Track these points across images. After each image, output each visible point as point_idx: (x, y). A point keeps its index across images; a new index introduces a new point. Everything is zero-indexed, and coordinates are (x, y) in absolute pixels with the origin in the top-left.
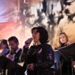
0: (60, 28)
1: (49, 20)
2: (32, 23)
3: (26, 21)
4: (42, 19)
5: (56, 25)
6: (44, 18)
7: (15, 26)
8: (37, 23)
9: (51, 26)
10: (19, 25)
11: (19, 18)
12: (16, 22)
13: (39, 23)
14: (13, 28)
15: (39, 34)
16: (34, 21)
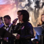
0: (43, 11)
1: (36, 5)
2: (23, 6)
3: (19, 4)
4: (31, 4)
5: (41, 9)
6: (32, 3)
7: (11, 7)
8: (27, 6)
9: (37, 9)
10: (14, 7)
11: (14, 2)
12: (12, 5)
13: (28, 6)
14: (9, 9)
15: (22, 15)
16: (25, 5)
